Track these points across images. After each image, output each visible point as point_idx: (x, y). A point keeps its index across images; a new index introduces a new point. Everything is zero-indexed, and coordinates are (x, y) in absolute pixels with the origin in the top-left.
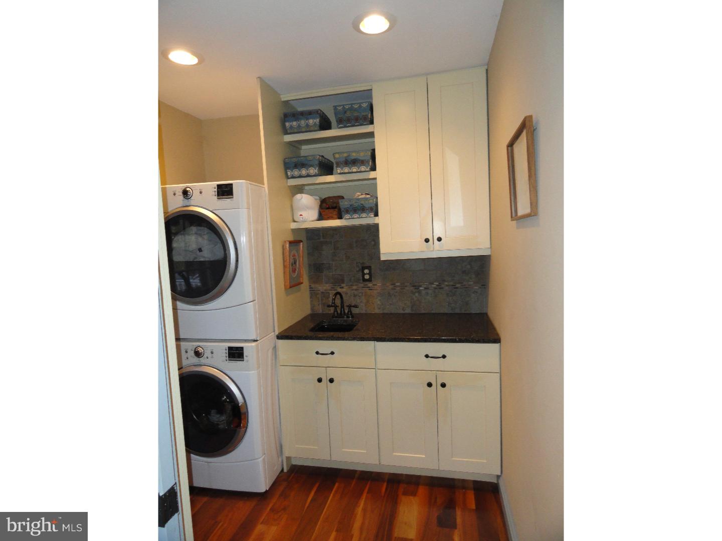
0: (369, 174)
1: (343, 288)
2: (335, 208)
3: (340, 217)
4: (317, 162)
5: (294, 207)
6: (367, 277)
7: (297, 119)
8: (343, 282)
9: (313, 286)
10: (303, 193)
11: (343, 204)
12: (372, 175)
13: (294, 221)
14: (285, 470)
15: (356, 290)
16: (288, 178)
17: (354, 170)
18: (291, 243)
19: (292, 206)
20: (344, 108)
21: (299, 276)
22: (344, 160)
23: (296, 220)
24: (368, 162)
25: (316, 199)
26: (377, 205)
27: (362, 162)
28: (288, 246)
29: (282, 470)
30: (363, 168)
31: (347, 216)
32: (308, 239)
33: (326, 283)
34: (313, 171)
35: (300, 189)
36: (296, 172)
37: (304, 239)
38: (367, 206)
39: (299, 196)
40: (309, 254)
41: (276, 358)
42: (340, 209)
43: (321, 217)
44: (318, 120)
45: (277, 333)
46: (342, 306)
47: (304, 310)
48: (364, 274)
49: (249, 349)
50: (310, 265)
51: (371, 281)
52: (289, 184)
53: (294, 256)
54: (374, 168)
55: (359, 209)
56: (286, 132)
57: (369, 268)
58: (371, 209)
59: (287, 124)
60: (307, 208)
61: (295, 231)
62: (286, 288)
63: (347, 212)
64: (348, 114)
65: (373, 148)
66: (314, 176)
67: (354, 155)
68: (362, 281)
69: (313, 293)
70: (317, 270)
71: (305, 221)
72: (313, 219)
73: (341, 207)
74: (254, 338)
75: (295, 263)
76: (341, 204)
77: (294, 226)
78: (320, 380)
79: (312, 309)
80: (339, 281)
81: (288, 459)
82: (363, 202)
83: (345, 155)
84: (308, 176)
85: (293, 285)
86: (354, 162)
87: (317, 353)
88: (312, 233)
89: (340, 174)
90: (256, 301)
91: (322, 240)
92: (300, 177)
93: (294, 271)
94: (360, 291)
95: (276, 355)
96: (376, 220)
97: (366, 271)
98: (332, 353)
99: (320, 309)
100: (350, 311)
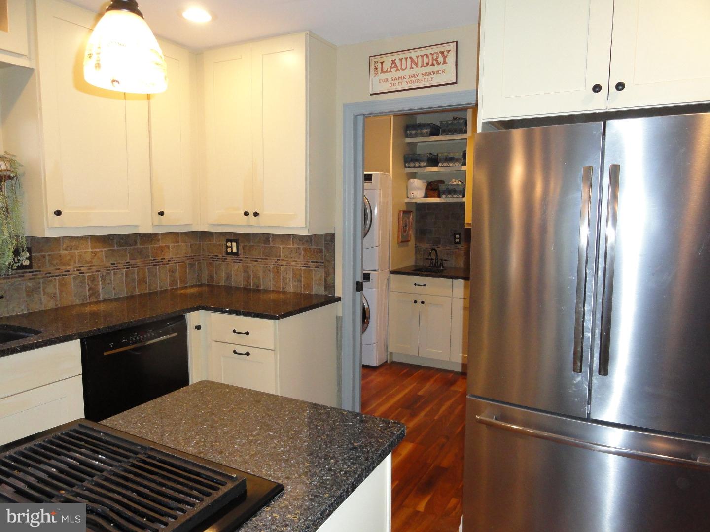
0: (461, 168)
1: (439, 247)
2: (437, 189)
3: (439, 196)
4: (426, 158)
5: (409, 188)
6: (457, 240)
7: (415, 129)
8: (440, 244)
9: (418, 244)
10: (416, 178)
11: (442, 187)
12: (464, 168)
13: (408, 197)
14: (388, 362)
15: (449, 249)
16: (406, 167)
17: (451, 165)
18: (404, 212)
19: (407, 187)
20: (447, 123)
21: (408, 235)
22: (445, 157)
23: (409, 196)
24: (461, 159)
25: (423, 182)
26: (464, 189)
27: (457, 160)
28: (402, 214)
29: (387, 361)
30: (457, 164)
31: (444, 196)
32: (417, 210)
33: (427, 243)
34: (422, 164)
35: (413, 176)
36: (412, 164)
37: (414, 209)
38: (457, 189)
39: (412, 180)
40: (416, 221)
41: (388, 286)
42: (439, 191)
43: (426, 196)
44: (429, 130)
45: (391, 270)
46: (437, 259)
47: (410, 262)
48: (455, 238)
49: (373, 276)
50: (416, 230)
51: (460, 244)
52: (407, 172)
53: (406, 221)
54: (464, 164)
55: (452, 191)
56: (407, 136)
57: (459, 234)
58: (460, 192)
59: (408, 132)
60: (418, 188)
61: (407, 204)
62: (398, 243)
63: (444, 193)
64: (450, 127)
65: (464, 150)
66: (424, 167)
67: (451, 155)
68: (453, 243)
69: (417, 250)
70: (421, 233)
71: (414, 198)
72: (421, 196)
73: (440, 189)
74: (377, 269)
75: (406, 226)
76: (440, 187)
77: (407, 200)
78: (415, 302)
79: (416, 261)
80: (437, 242)
81: (391, 353)
82: (454, 187)
83: (446, 154)
84: (420, 167)
85: (404, 241)
86: (451, 159)
87: (415, 284)
88: (420, 207)
89: (442, 166)
90: (380, 247)
91: (427, 211)
92: (414, 167)
93: (405, 231)
94: (451, 251)
95: (388, 284)
96: (464, 200)
97: (457, 236)
98: (425, 285)
99: (421, 263)
100: (442, 263)
